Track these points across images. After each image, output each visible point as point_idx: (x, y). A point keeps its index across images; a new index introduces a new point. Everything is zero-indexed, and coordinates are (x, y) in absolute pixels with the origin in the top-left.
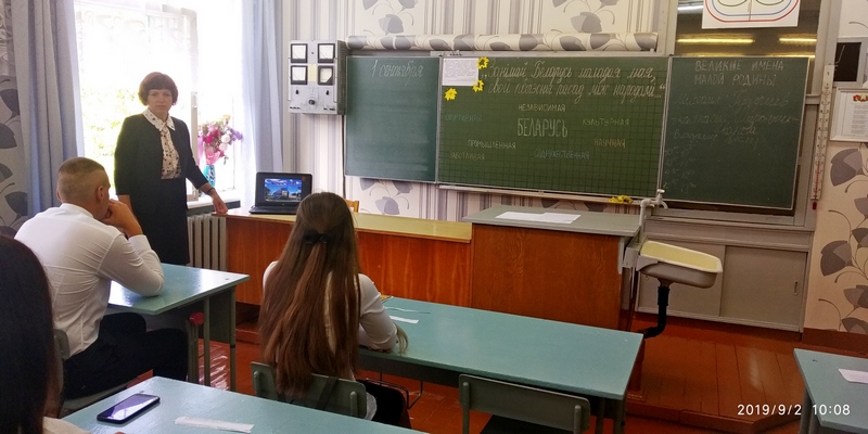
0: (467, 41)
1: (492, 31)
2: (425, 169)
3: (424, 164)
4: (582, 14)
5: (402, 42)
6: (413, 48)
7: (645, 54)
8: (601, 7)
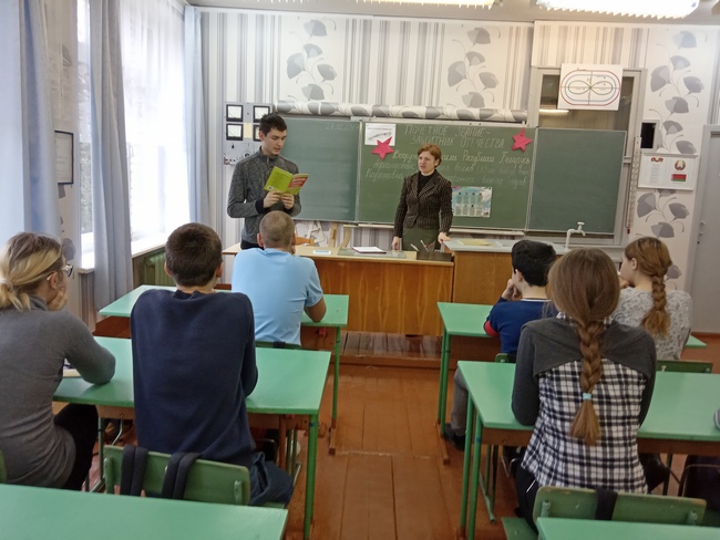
0: (382, 109)
1: (400, 101)
2: (347, 211)
3: (346, 207)
4: (471, 93)
5: (327, 108)
6: (336, 113)
7: (518, 125)
8: (484, 89)
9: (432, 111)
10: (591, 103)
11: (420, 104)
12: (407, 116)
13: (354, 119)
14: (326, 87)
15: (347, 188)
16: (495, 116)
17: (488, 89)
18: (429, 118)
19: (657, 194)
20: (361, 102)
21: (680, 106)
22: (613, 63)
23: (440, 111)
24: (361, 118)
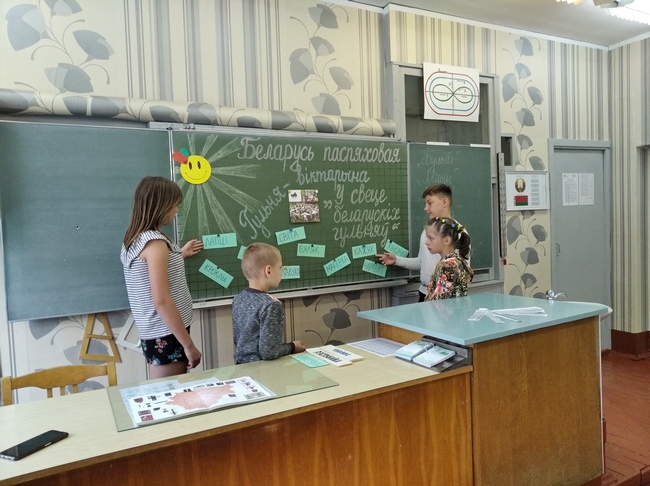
0: (205, 112)
1: (226, 102)
4: (321, 95)
5: (103, 106)
6: (121, 115)
7: (386, 139)
8: (338, 90)
9: (281, 119)
10: (455, 113)
11: (256, 106)
12: (244, 124)
14: (94, 70)
16: (360, 125)
17: (342, 91)
18: (276, 127)
19: (521, 217)
20: (162, 97)
21: (527, 119)
22: (469, 66)
23: (292, 118)
24: (169, 125)
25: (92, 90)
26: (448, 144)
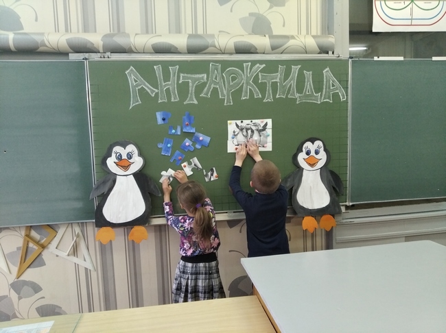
0: (120, 41)
1: (148, 28)
2: (79, 205)
3: (77, 199)
4: (251, 14)
5: (24, 41)
6: (41, 49)
7: (324, 56)
8: (271, 8)
9: (197, 42)
10: (414, 22)
11: (179, 31)
12: (159, 50)
13: (74, 57)
15: (75, 169)
16: (291, 42)
17: (275, 9)
18: (191, 51)
20: (86, 30)
23: (210, 41)
24: (87, 55)
25: (22, 28)
26: (401, 58)
